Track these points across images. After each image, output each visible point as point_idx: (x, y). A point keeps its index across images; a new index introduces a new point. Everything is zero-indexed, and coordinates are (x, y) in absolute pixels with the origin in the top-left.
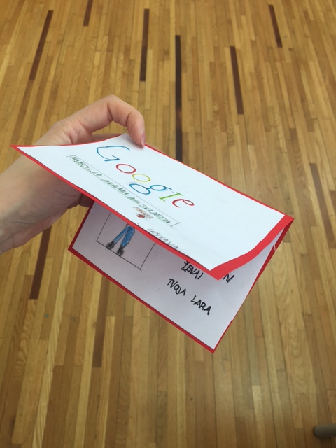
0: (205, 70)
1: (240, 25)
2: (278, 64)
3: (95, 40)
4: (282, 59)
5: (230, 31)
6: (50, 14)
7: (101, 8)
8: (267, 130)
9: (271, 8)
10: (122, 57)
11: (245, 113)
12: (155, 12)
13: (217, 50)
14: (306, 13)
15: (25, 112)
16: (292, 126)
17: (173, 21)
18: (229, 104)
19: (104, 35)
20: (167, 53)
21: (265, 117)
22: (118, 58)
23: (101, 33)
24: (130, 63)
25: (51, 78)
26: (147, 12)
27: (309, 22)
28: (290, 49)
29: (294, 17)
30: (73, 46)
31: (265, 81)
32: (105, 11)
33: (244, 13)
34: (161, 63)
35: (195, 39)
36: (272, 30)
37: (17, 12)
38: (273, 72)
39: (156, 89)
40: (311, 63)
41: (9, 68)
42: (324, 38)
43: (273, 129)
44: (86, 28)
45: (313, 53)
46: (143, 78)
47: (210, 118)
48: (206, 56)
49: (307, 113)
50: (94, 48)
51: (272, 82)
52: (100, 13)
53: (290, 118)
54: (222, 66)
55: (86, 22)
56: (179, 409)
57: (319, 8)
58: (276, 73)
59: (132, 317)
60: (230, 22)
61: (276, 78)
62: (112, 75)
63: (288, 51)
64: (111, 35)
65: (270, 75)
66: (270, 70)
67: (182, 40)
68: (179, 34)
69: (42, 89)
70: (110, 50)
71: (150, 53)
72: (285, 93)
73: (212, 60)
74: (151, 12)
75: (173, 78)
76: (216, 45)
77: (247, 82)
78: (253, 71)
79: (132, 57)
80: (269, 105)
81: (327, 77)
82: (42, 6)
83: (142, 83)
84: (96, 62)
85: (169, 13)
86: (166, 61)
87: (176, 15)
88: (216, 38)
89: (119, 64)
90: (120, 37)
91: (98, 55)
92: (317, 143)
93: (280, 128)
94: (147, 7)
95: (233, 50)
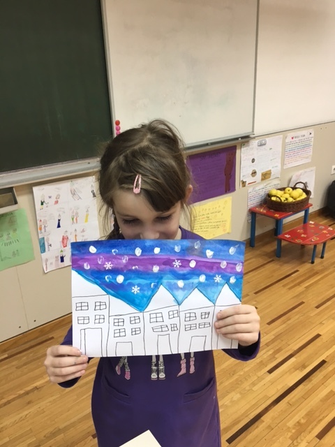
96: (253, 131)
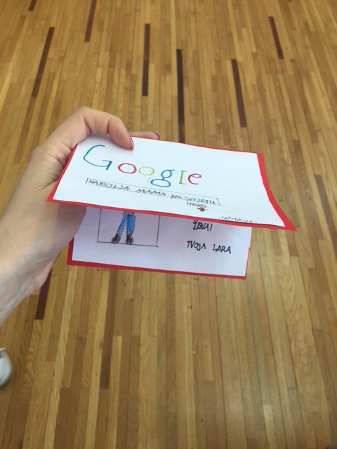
0: (207, 83)
1: (241, 38)
2: (280, 76)
3: (97, 56)
4: (283, 71)
5: (231, 44)
6: (51, 31)
7: (102, 24)
8: (271, 142)
9: (272, 20)
10: (124, 73)
11: (248, 126)
12: (156, 26)
13: (218, 63)
14: (306, 24)
15: (28, 129)
16: (296, 138)
17: (174, 35)
18: (232, 117)
19: (106, 50)
20: (168, 67)
21: (269, 129)
22: (120, 73)
23: (103, 48)
24: (132, 78)
25: (53, 94)
26: (148, 27)
27: (310, 34)
28: (292, 61)
29: (295, 29)
30: (75, 62)
31: (268, 93)
32: (106, 26)
33: (244, 26)
34: (162, 77)
35: (196, 53)
36: (272, 41)
37: (19, 29)
38: (275, 83)
39: (158, 103)
40: (313, 74)
41: (11, 85)
42: (325, 49)
43: (276, 142)
44: (87, 43)
45: (315, 63)
46: (145, 93)
47: (213, 131)
48: (208, 70)
49: (310, 125)
50: (95, 64)
51: (274, 94)
52: (101, 29)
53: (293, 130)
54: (224, 78)
55: (88, 38)
56: (189, 431)
57: (319, 19)
58: (278, 84)
59: (139, 336)
60: (230, 35)
61: (279, 90)
62: (115, 90)
63: (289, 62)
64: (113, 51)
65: (273, 87)
66: (272, 82)
67: (183, 54)
68: (180, 48)
69: (44, 106)
70: (111, 65)
71: (152, 67)
72: (288, 104)
73: (214, 73)
74: (152, 26)
75: (175, 92)
76: (217, 59)
77: (250, 94)
78: (255, 83)
79: (134, 71)
80: (272, 117)
81: (329, 88)
82: (43, 23)
83: (145, 97)
84: (98, 77)
85: (170, 27)
86: (167, 75)
87: (177, 29)
88: (217, 51)
89: (120, 79)
90: (121, 52)
91: (99, 71)
92: (322, 154)
93: (284, 140)
94: (148, 22)
95: (234, 63)
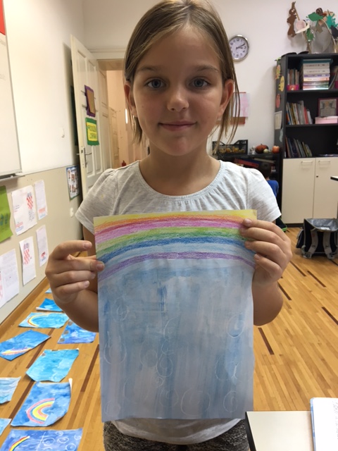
96: (21, 169)
